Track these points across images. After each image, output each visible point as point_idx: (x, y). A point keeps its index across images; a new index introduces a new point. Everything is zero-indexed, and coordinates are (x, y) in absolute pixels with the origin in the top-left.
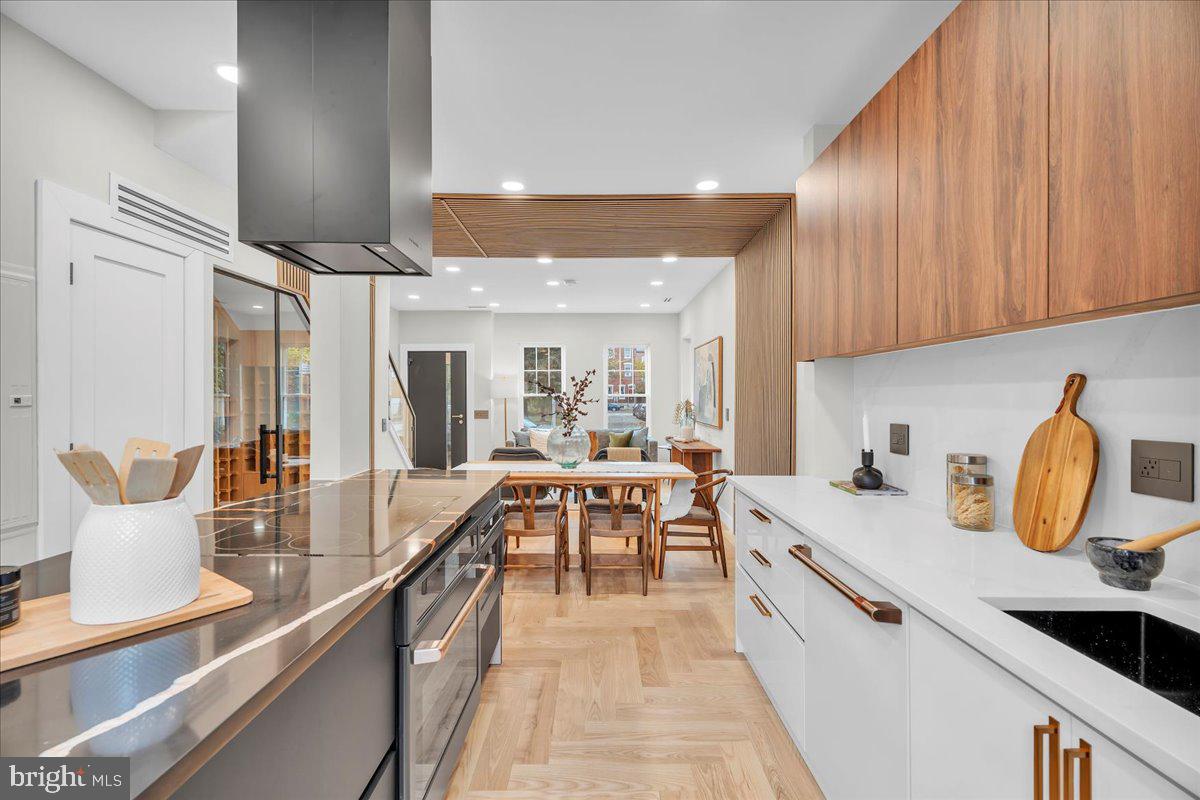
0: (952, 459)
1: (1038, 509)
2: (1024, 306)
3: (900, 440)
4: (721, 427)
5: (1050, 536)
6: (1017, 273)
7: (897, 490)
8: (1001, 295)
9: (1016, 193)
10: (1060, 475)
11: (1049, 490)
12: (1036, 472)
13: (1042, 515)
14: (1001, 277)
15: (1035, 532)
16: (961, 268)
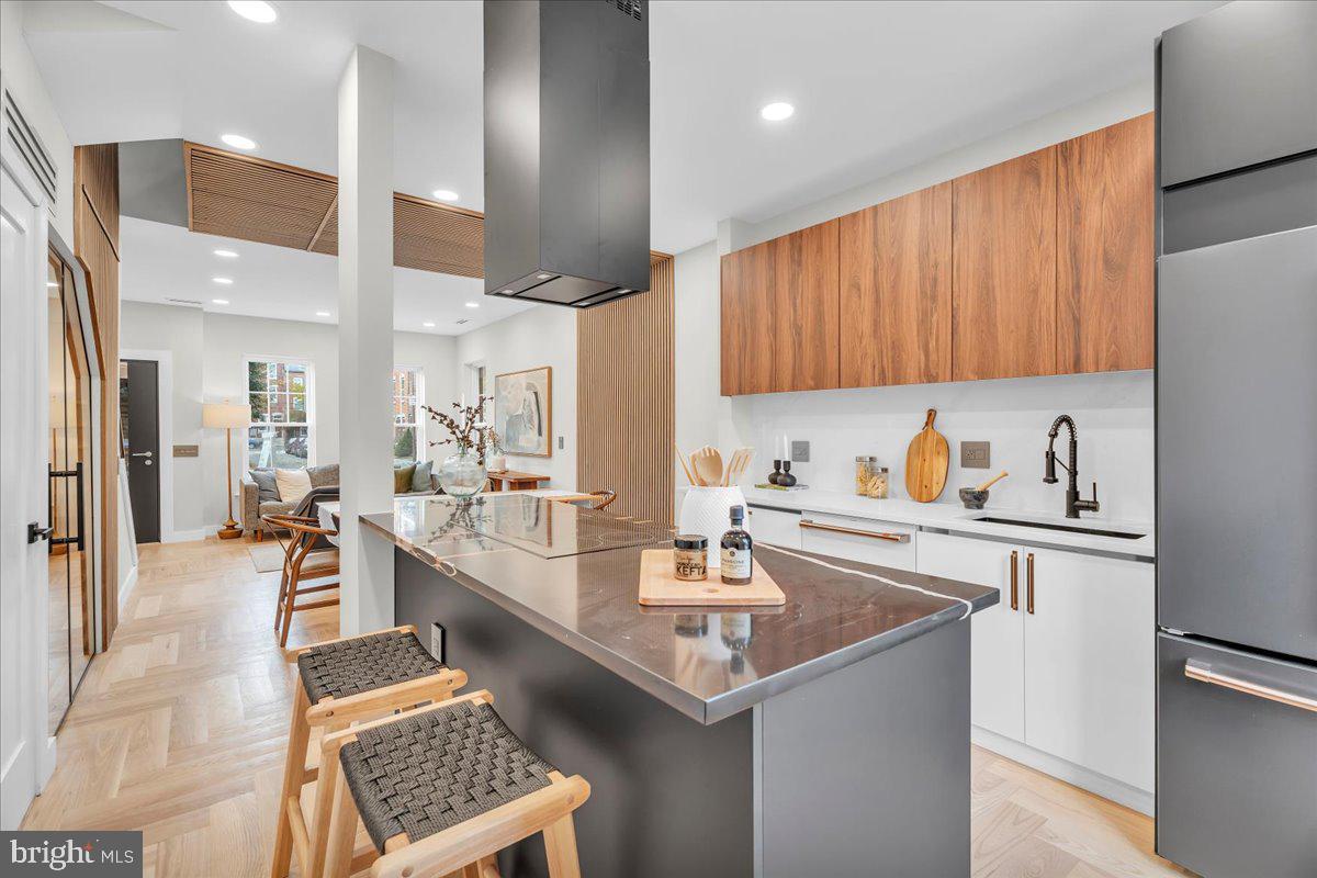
0: (859, 460)
1: (921, 481)
2: (937, 373)
3: (801, 451)
4: (550, 455)
5: (930, 493)
6: (933, 357)
7: (804, 487)
8: (923, 366)
9: (932, 316)
10: (931, 460)
11: (926, 469)
12: (917, 462)
13: (925, 483)
14: (923, 357)
15: (921, 493)
16: (893, 348)
